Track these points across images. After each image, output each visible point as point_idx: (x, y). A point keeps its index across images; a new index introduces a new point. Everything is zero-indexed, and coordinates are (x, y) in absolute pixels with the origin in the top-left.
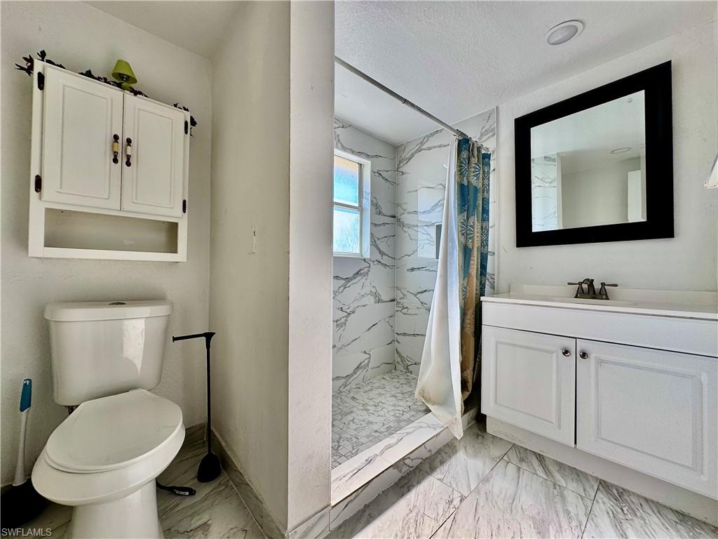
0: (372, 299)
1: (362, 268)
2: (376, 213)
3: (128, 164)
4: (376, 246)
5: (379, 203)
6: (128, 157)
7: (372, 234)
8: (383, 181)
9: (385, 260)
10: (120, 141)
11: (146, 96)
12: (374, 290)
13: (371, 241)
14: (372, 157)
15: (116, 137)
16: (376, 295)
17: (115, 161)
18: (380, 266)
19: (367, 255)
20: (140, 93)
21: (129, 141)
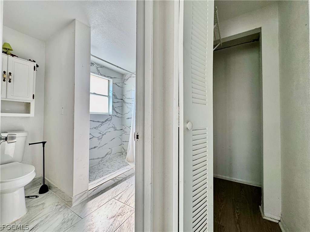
0: (113, 129)
1: (109, 118)
2: (115, 98)
3: (10, 82)
4: (115, 110)
5: (116, 95)
6: (10, 79)
7: (113, 106)
8: (118, 87)
9: (118, 115)
10: (6, 73)
11: (17, 57)
12: (113, 126)
13: (113, 108)
14: (113, 78)
15: (4, 72)
16: (114, 127)
17: (4, 80)
18: (116, 117)
19: (111, 113)
20: (15, 56)
21: (10, 74)
